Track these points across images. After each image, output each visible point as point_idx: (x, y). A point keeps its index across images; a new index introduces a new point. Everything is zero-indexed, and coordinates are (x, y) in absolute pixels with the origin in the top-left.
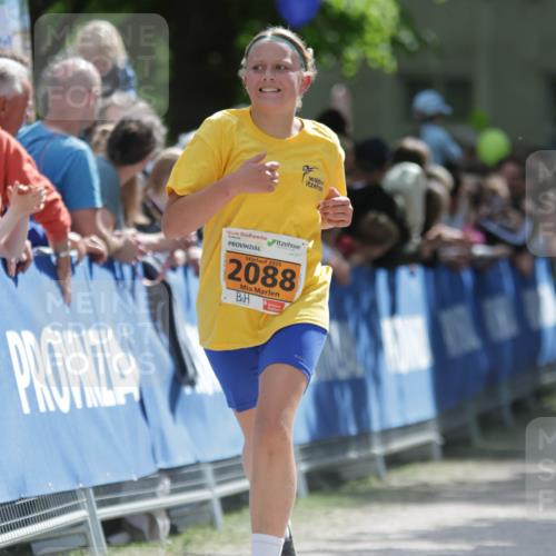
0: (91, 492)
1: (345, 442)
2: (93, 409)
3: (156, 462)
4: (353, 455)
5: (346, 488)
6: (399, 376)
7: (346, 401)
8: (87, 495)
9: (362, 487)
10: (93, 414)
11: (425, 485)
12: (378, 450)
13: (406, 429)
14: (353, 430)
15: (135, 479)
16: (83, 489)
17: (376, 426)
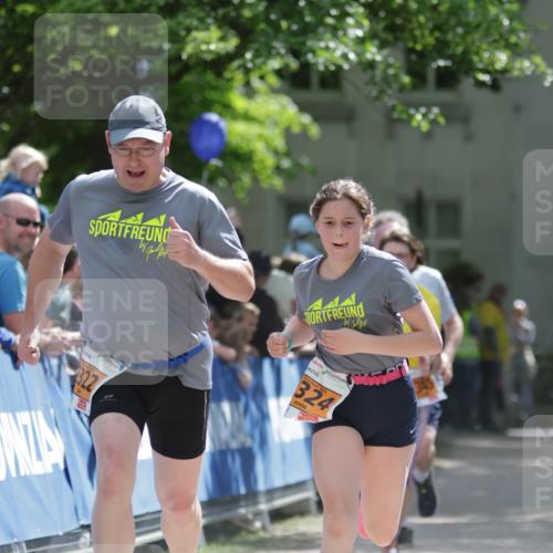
0: (24, 545)
1: (236, 501)
2: (26, 476)
3: (78, 519)
4: (242, 511)
5: (238, 539)
6: (282, 444)
7: (236, 465)
8: (21, 548)
9: (252, 538)
10: (26, 481)
11: (303, 534)
12: (264, 507)
13: (287, 489)
14: (243, 491)
15: (61, 534)
16: (18, 543)
17: (261, 486)
